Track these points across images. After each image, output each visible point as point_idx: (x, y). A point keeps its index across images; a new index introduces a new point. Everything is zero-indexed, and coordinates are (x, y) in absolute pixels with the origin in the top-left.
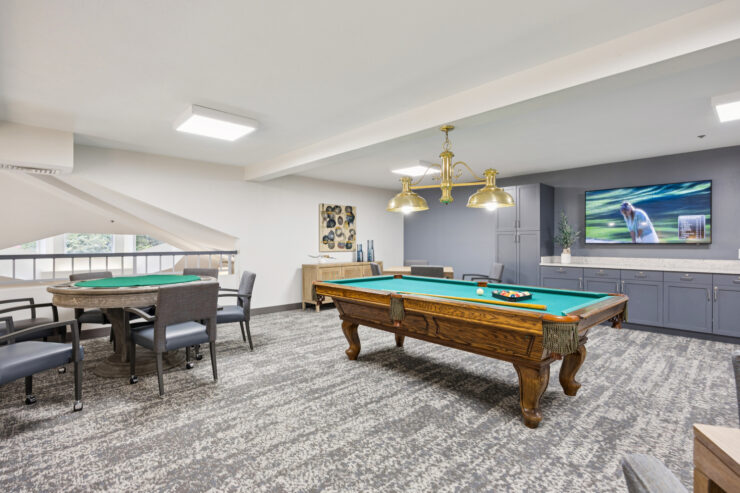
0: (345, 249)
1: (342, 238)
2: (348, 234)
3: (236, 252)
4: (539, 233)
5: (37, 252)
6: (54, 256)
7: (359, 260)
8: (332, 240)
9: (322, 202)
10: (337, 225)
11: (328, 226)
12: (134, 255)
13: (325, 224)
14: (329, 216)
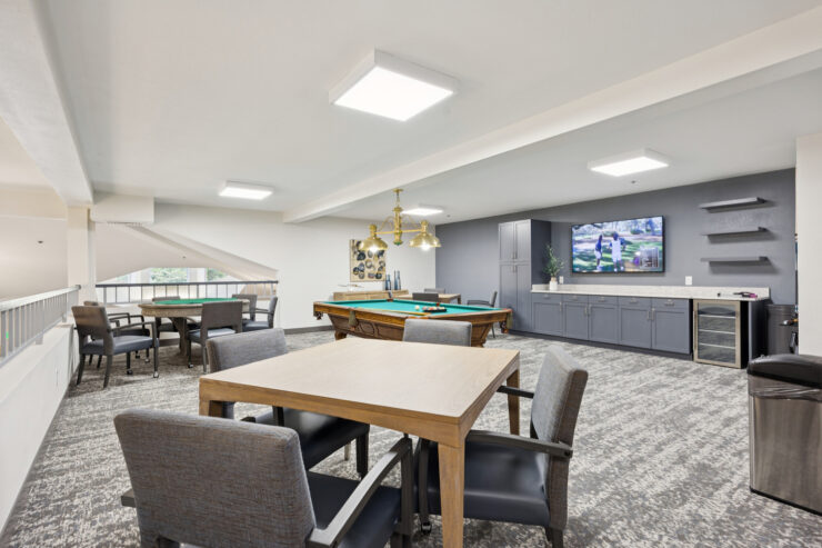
0: (375, 279)
1: (372, 269)
2: (377, 266)
3: (277, 282)
4: (530, 263)
5: (129, 283)
6: (142, 285)
7: (387, 289)
8: (362, 271)
9: (352, 238)
10: (367, 258)
11: (359, 259)
12: (206, 284)
13: (356, 257)
14: (359, 250)
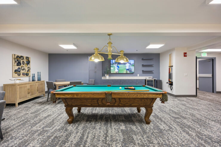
0: (26, 76)
1: (24, 71)
2: (27, 69)
4: (102, 70)
7: (33, 81)
8: (19, 72)
9: (14, 53)
10: (22, 65)
13: (16, 64)
14: (18, 61)
